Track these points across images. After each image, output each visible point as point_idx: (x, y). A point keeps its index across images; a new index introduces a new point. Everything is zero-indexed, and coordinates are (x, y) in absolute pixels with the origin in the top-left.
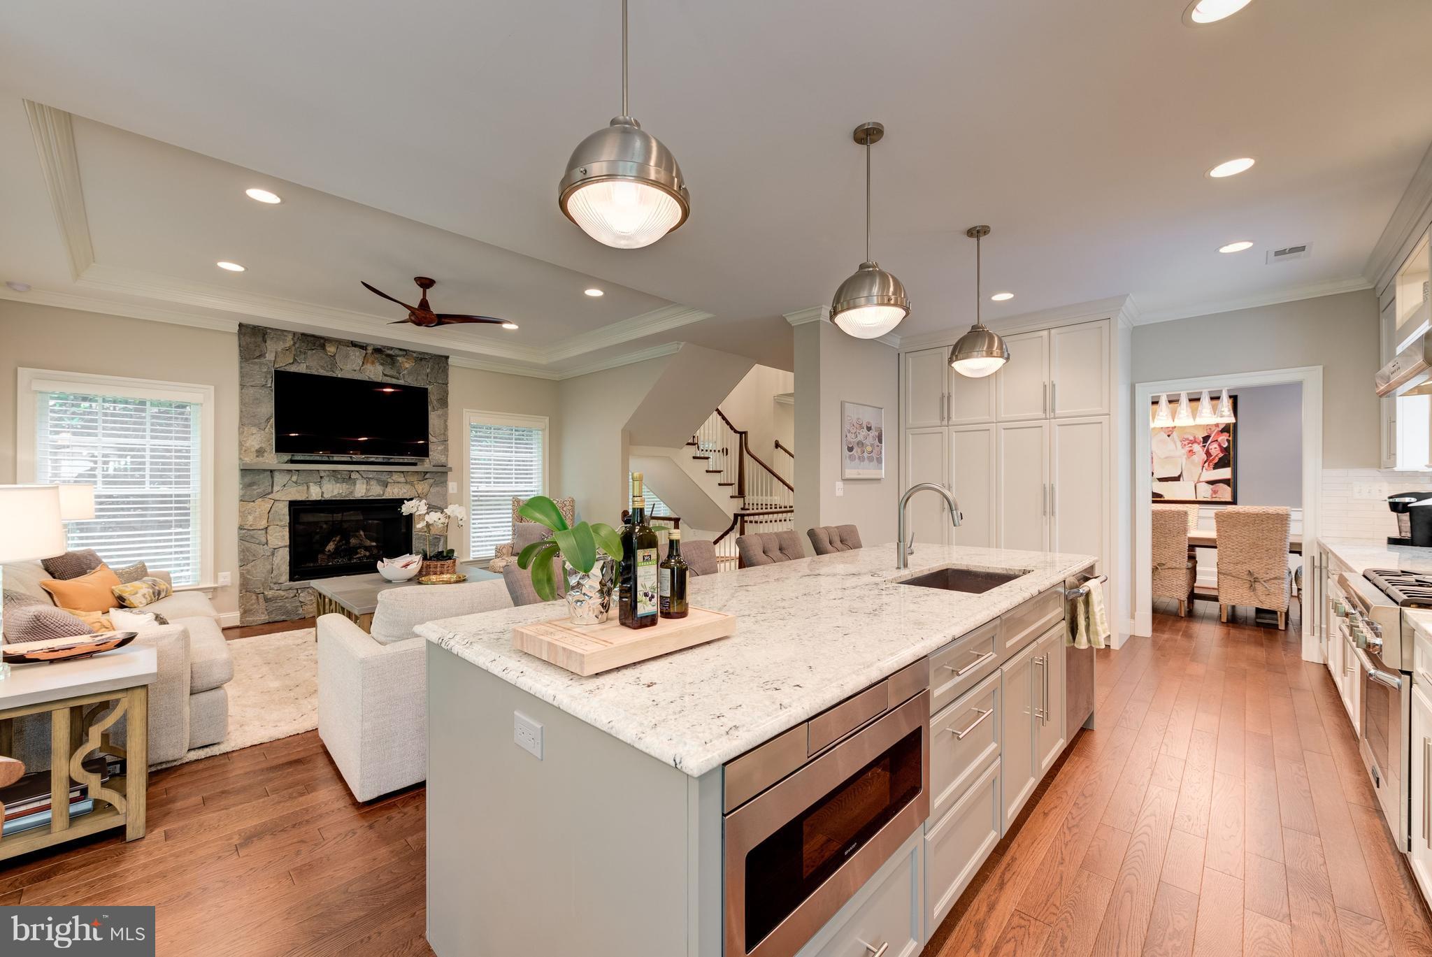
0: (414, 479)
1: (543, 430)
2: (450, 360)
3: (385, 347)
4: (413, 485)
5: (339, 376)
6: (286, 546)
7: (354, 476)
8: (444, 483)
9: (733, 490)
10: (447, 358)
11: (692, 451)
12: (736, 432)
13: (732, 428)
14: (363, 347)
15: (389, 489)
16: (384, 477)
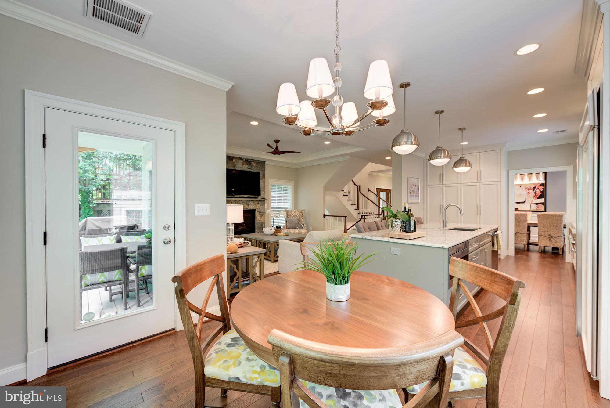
0: (256, 203)
1: (292, 186)
2: (266, 162)
3: (248, 159)
4: (256, 205)
5: (236, 169)
7: (240, 202)
8: (264, 204)
9: (355, 207)
10: (265, 162)
11: (343, 193)
12: (356, 186)
13: (355, 184)
14: (242, 159)
15: (249, 206)
16: (248, 202)
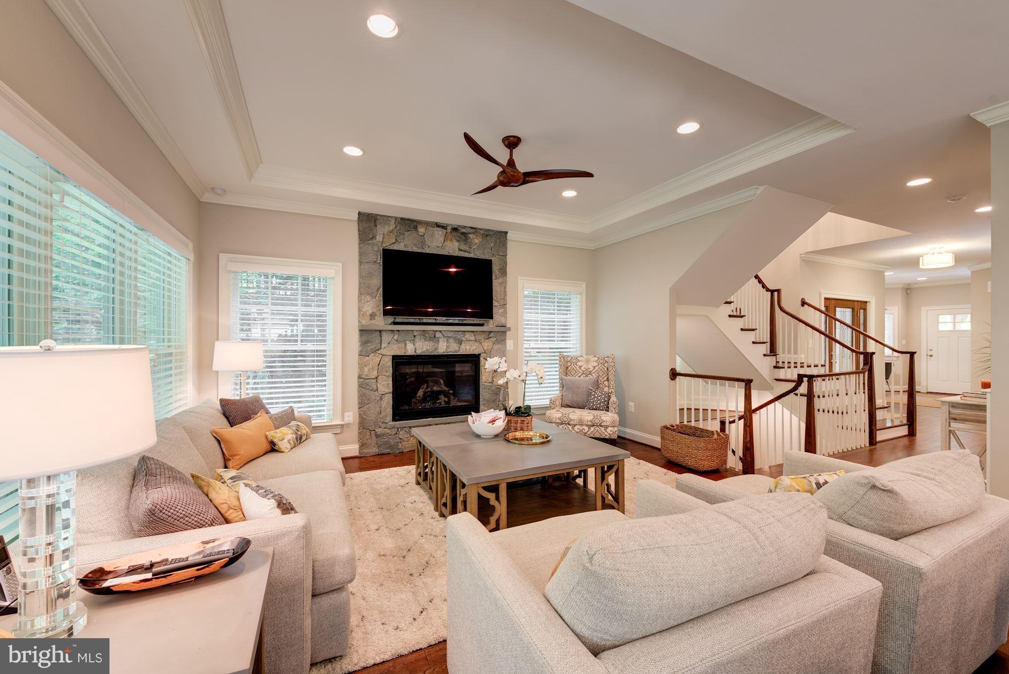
0: (480, 337)
1: (581, 294)
2: (508, 235)
3: (460, 226)
4: (481, 343)
5: (427, 252)
6: (390, 393)
7: (438, 335)
8: (503, 341)
9: (765, 349)
10: (506, 233)
11: (729, 309)
12: (768, 290)
13: (764, 286)
14: (444, 227)
15: (463, 346)
16: (459, 336)
